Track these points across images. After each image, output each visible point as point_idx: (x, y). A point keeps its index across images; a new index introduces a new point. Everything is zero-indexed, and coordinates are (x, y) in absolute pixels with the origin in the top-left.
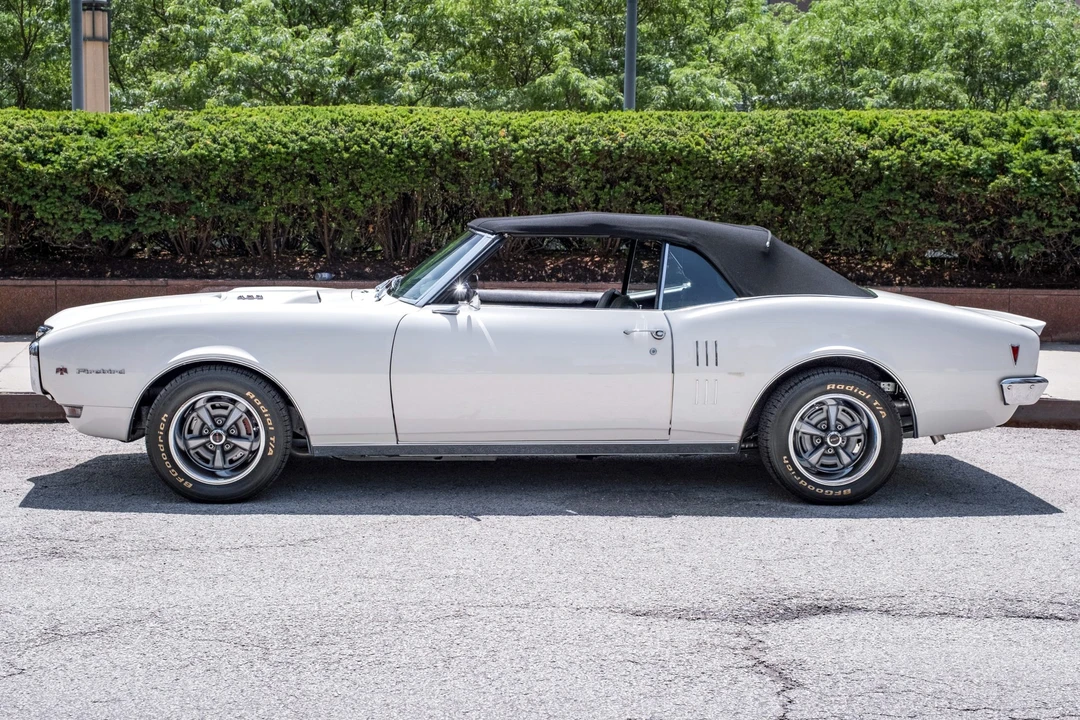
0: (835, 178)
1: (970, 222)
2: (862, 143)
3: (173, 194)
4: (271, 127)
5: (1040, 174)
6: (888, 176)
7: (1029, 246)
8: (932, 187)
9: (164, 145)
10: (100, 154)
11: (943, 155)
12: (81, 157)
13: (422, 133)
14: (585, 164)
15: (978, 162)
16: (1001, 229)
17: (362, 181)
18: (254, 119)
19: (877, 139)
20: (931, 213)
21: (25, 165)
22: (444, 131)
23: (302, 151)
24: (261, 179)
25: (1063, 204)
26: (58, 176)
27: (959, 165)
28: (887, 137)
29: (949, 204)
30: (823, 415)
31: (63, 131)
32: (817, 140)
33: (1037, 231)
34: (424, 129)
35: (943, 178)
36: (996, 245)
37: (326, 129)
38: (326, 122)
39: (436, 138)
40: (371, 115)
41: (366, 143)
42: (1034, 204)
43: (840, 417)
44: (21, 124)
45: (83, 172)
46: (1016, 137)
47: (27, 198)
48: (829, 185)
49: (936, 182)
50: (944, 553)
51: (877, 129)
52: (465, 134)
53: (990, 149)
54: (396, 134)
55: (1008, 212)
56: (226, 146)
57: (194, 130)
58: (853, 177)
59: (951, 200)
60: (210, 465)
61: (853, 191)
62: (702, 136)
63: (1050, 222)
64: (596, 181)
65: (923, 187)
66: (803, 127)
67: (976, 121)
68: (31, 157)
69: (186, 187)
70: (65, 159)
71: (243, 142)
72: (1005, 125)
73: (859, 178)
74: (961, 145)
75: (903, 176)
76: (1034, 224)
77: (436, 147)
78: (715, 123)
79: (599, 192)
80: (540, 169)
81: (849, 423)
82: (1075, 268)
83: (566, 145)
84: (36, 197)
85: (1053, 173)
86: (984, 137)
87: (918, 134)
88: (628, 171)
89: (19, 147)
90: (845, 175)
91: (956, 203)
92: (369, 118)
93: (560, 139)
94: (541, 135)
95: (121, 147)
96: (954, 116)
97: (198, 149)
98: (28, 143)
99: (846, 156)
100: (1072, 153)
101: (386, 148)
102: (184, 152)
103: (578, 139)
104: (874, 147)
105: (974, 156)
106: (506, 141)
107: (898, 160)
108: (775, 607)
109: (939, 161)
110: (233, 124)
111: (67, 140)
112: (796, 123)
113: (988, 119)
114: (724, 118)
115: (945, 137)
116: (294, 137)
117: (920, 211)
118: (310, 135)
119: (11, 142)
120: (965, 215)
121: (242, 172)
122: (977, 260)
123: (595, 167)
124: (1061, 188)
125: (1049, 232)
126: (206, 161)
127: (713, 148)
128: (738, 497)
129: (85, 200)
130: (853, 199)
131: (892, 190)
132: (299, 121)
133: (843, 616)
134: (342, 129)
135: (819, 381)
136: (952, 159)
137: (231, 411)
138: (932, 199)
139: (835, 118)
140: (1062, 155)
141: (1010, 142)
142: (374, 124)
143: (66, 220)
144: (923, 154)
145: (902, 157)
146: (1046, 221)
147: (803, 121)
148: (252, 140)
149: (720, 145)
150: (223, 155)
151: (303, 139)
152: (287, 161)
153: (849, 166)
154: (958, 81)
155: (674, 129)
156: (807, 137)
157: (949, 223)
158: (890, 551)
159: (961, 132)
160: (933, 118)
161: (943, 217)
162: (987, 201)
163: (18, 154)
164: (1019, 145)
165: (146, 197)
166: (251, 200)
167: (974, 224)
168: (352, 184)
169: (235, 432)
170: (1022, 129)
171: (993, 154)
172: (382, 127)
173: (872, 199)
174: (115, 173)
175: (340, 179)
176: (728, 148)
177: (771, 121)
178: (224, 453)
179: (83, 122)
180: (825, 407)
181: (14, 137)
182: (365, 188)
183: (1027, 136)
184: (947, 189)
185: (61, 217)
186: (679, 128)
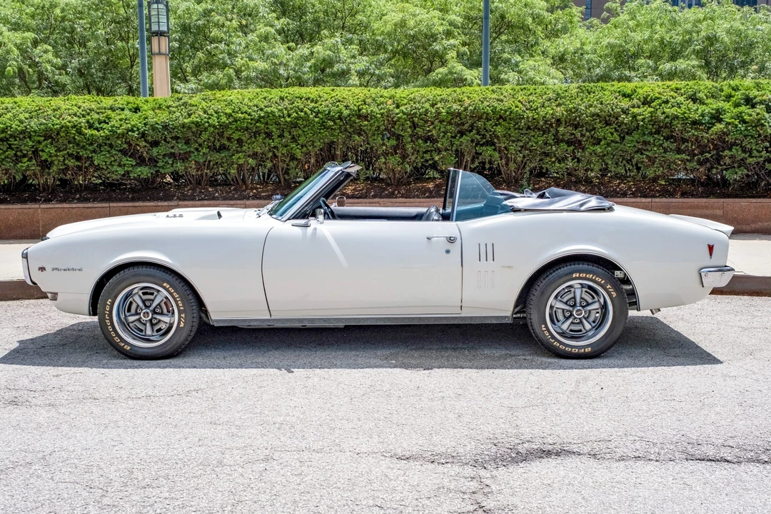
0: (607, 128)
1: (698, 155)
2: (625, 104)
3: (181, 147)
4: (241, 103)
5: (744, 122)
6: (643, 126)
7: (737, 170)
8: (672, 132)
9: (174, 116)
10: (132, 123)
11: (679, 110)
12: (121, 126)
13: (338, 103)
14: (443, 121)
15: (703, 115)
16: (718, 159)
17: (299, 136)
18: (231, 98)
19: (635, 101)
20: (671, 149)
21: (86, 131)
22: (351, 102)
23: (260, 117)
24: (236, 136)
25: (760, 142)
26: (107, 138)
27: (690, 118)
28: (642, 99)
29: (684, 143)
30: (572, 295)
31: (112, 109)
32: (595, 102)
33: (742, 160)
34: (339, 101)
35: (678, 126)
36: (715, 170)
37: (276, 103)
38: (277, 99)
39: (347, 107)
40: (305, 93)
41: (302, 112)
42: (740, 142)
43: (584, 296)
44: (86, 105)
45: (123, 135)
46: (729, 97)
47: (89, 152)
48: (603, 132)
49: (674, 129)
50: (650, 400)
51: (636, 94)
52: (365, 104)
53: (711, 106)
54: (321, 105)
55: (723, 148)
56: (212, 115)
57: (193, 106)
58: (619, 126)
59: (684, 140)
60: (143, 334)
61: (619, 136)
62: (519, 101)
63: (751, 154)
64: (451, 133)
65: (666, 132)
66: (587, 94)
67: (702, 88)
68: (91, 126)
69: (187, 142)
70: (111, 127)
71: (222, 112)
72: (722, 90)
73: (624, 127)
74: (691, 103)
75: (653, 125)
76: (740, 155)
77: (346, 112)
78: (529, 93)
79: (453, 140)
80: (414, 126)
81: (590, 300)
82: (768, 184)
83: (431, 109)
84: (94, 151)
85: (753, 121)
86: (707, 98)
87: (663, 97)
88: (472, 126)
89: (83, 120)
90: (614, 125)
91: (688, 142)
92: (304, 95)
93: (427, 105)
94: (415, 103)
95: (147, 118)
96: (688, 85)
97: (194, 118)
98: (89, 117)
99: (615, 113)
100: (766, 107)
101: (314, 114)
102: (185, 120)
103: (439, 105)
104: (633, 107)
105: (700, 111)
106: (391, 108)
107: (650, 115)
108: (509, 451)
109: (676, 115)
110: (218, 101)
111: (113, 115)
112: (583, 92)
113: (710, 86)
114: (535, 90)
115: (681, 99)
116: (256, 109)
117: (664, 148)
118: (266, 107)
119: (79, 117)
120: (693, 150)
121: (223, 132)
122: (702, 180)
123: (450, 123)
124: (758, 131)
125: (750, 160)
126: (200, 125)
127: (527, 110)
128: (513, 352)
129: (124, 152)
130: (619, 141)
131: (644, 134)
132: (259, 98)
133: (559, 460)
134: (286, 102)
135: (569, 271)
136: (685, 113)
137: (156, 296)
138: (672, 140)
139: (609, 88)
140: (760, 109)
141: (724, 101)
142: (308, 99)
143: (113, 165)
144: (665, 110)
145: (651, 113)
146: (748, 153)
147: (587, 90)
148: (228, 111)
149: (532, 107)
150: (210, 121)
151: (261, 110)
152: (251, 124)
153: (617, 119)
154: (701, 67)
155: (502, 97)
156: (589, 101)
157: (683, 156)
158: (610, 398)
159: (693, 95)
160: (673, 86)
161: (679, 151)
162: (708, 141)
163: (82, 124)
164: (730, 103)
165: (162, 149)
166: (230, 150)
167: (700, 156)
168: (293, 138)
169: (158, 311)
170: (733, 93)
171: (712, 109)
172: (312, 101)
173: (632, 141)
174: (143, 135)
175: (285, 135)
176: (537, 108)
177: (566, 91)
178: (152, 325)
179: (126, 103)
180: (572, 290)
181: (81, 114)
182: (302, 140)
183: (736, 97)
184: (682, 133)
185: (111, 164)
186: (505, 96)
